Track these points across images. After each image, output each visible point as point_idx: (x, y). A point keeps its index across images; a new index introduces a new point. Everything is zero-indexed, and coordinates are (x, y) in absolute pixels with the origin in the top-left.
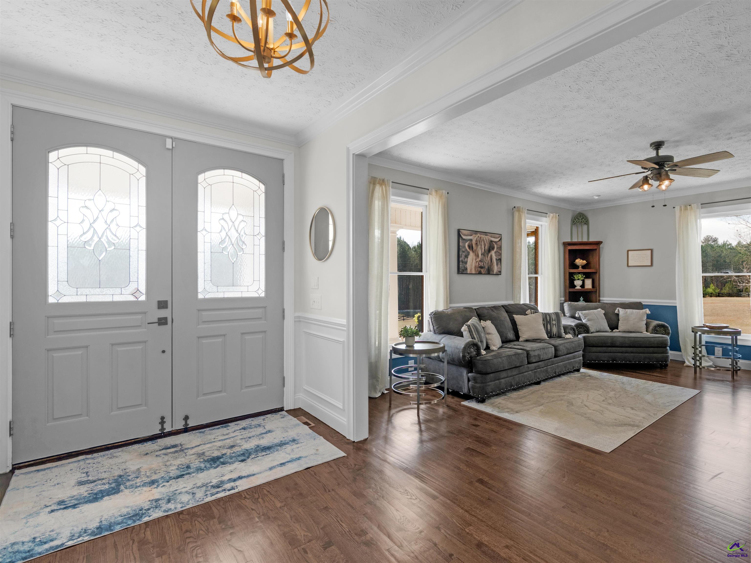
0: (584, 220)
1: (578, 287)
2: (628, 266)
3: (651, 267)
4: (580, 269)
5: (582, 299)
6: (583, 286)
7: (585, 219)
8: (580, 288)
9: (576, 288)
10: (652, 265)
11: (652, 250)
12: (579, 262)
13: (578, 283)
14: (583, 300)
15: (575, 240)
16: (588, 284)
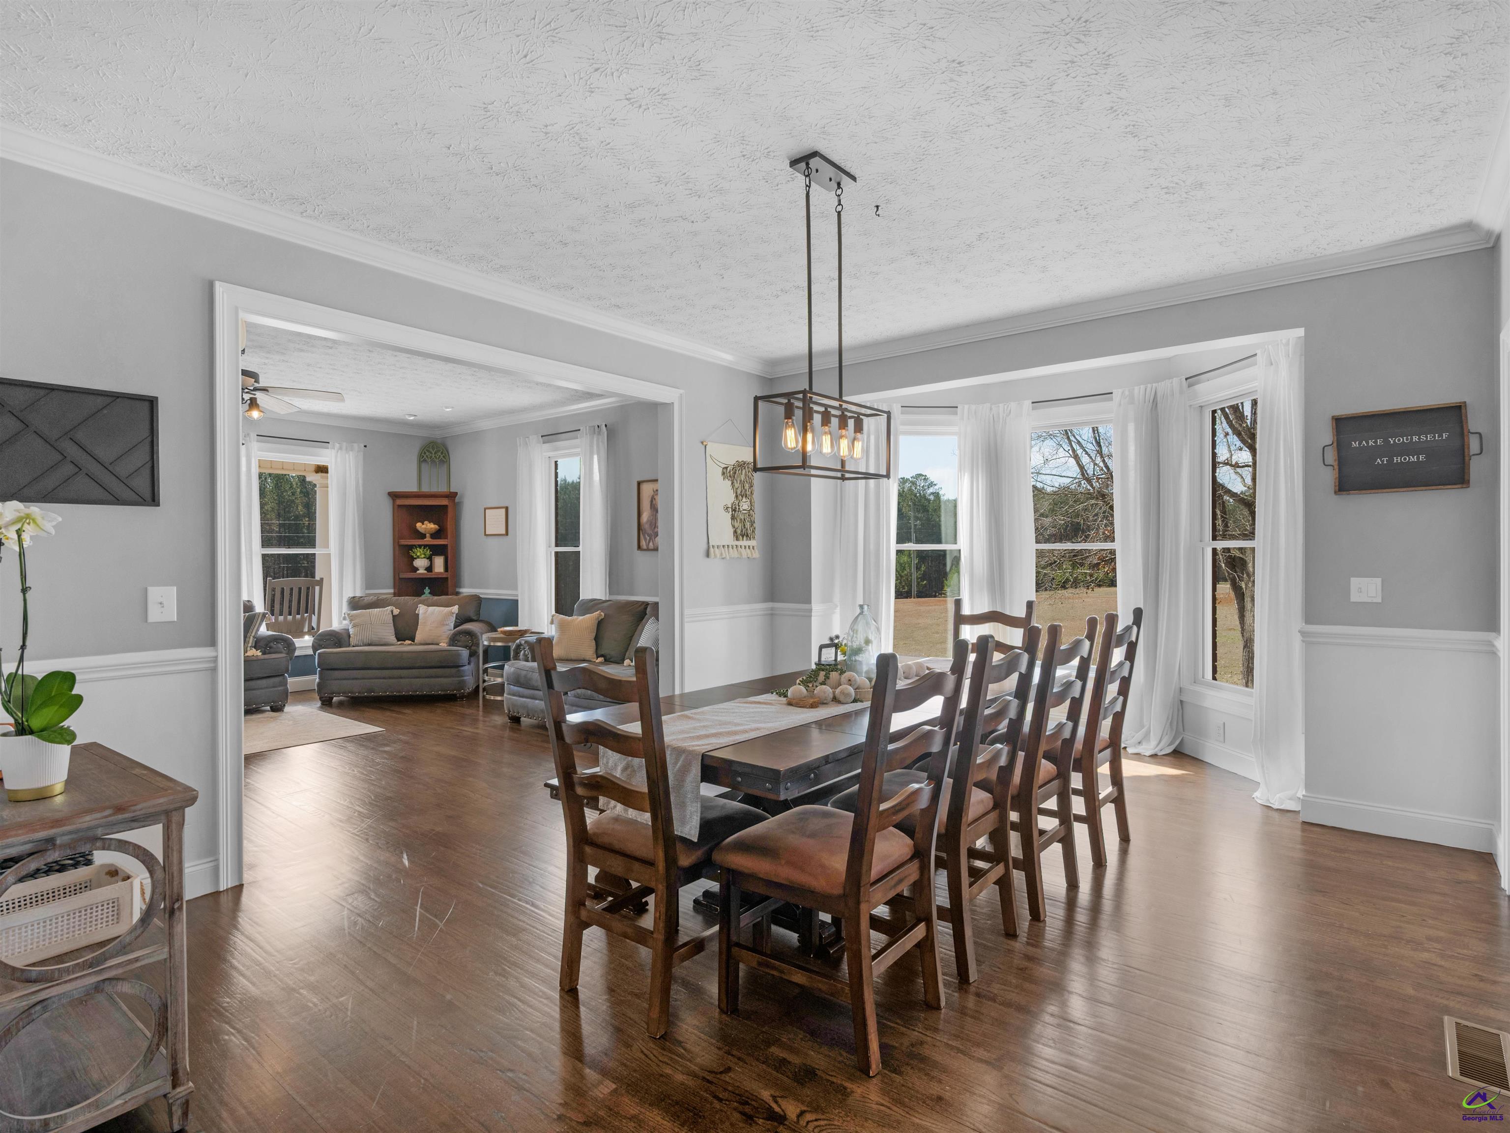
0: (439, 454)
1: (422, 571)
2: (485, 535)
3: (505, 538)
4: (428, 540)
5: (427, 590)
6: (429, 569)
7: (442, 453)
8: (425, 572)
9: (418, 572)
10: (507, 534)
11: (507, 509)
12: (427, 527)
13: (421, 563)
14: (430, 593)
15: (425, 489)
16: (439, 564)
